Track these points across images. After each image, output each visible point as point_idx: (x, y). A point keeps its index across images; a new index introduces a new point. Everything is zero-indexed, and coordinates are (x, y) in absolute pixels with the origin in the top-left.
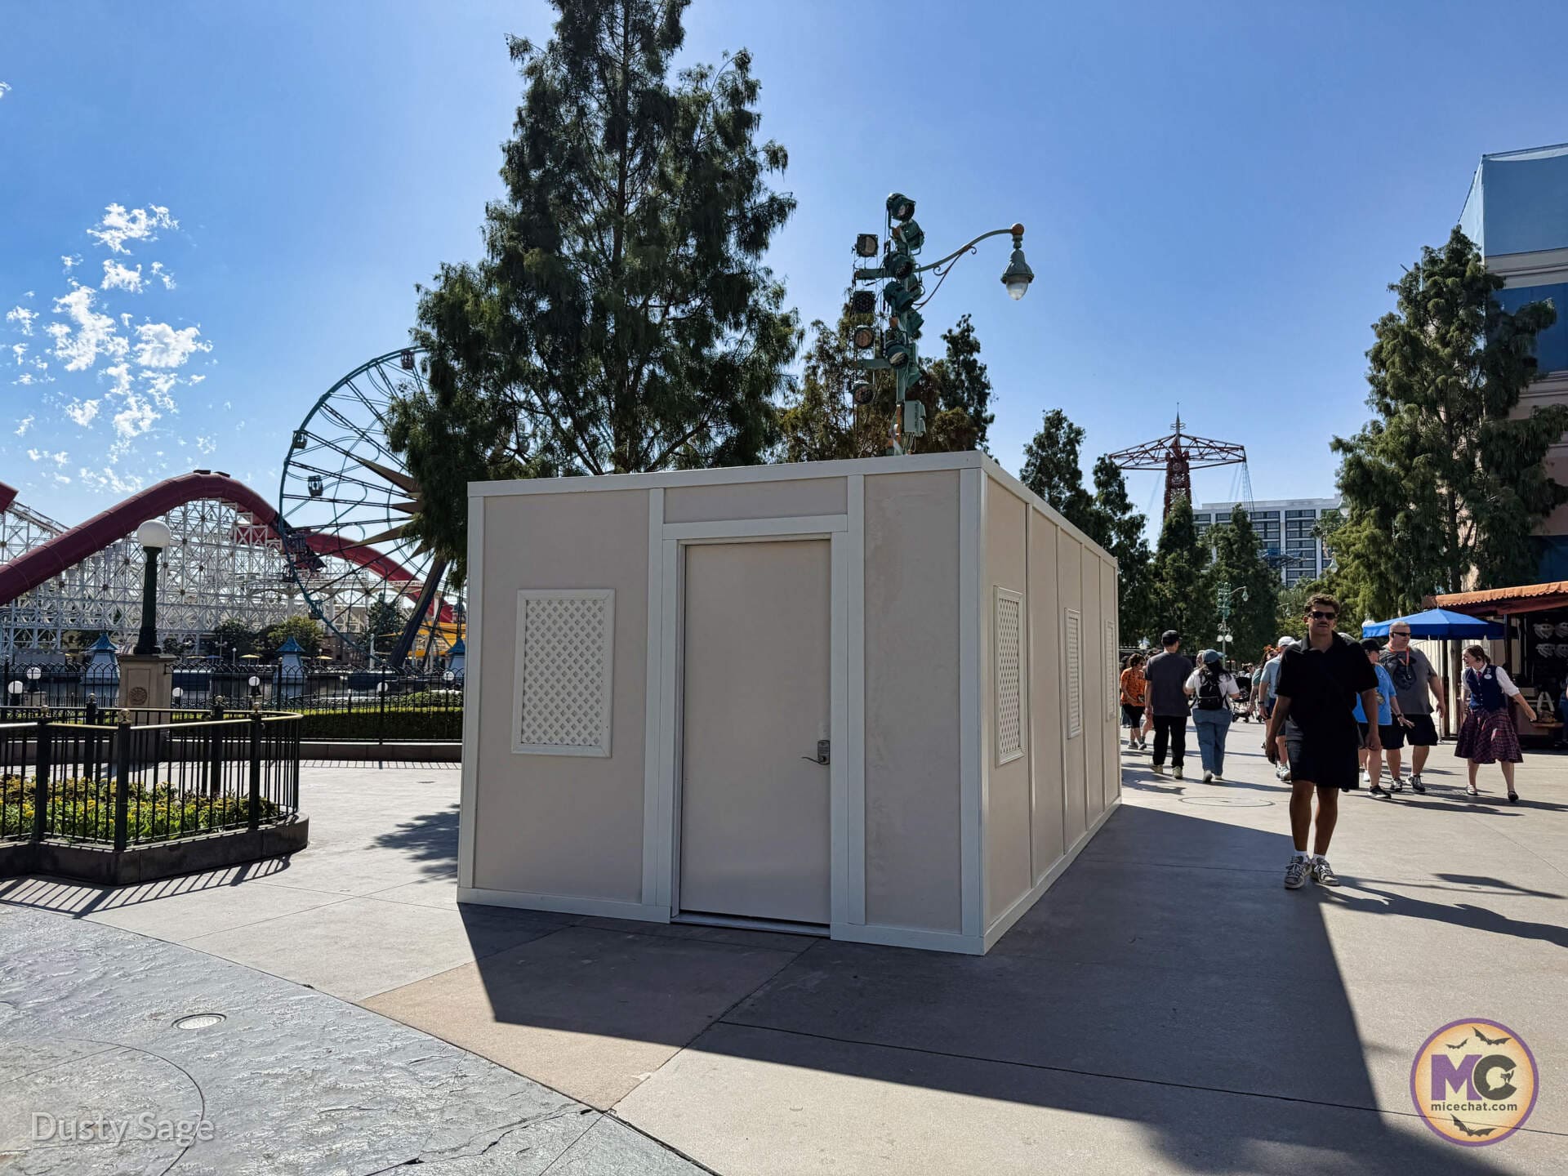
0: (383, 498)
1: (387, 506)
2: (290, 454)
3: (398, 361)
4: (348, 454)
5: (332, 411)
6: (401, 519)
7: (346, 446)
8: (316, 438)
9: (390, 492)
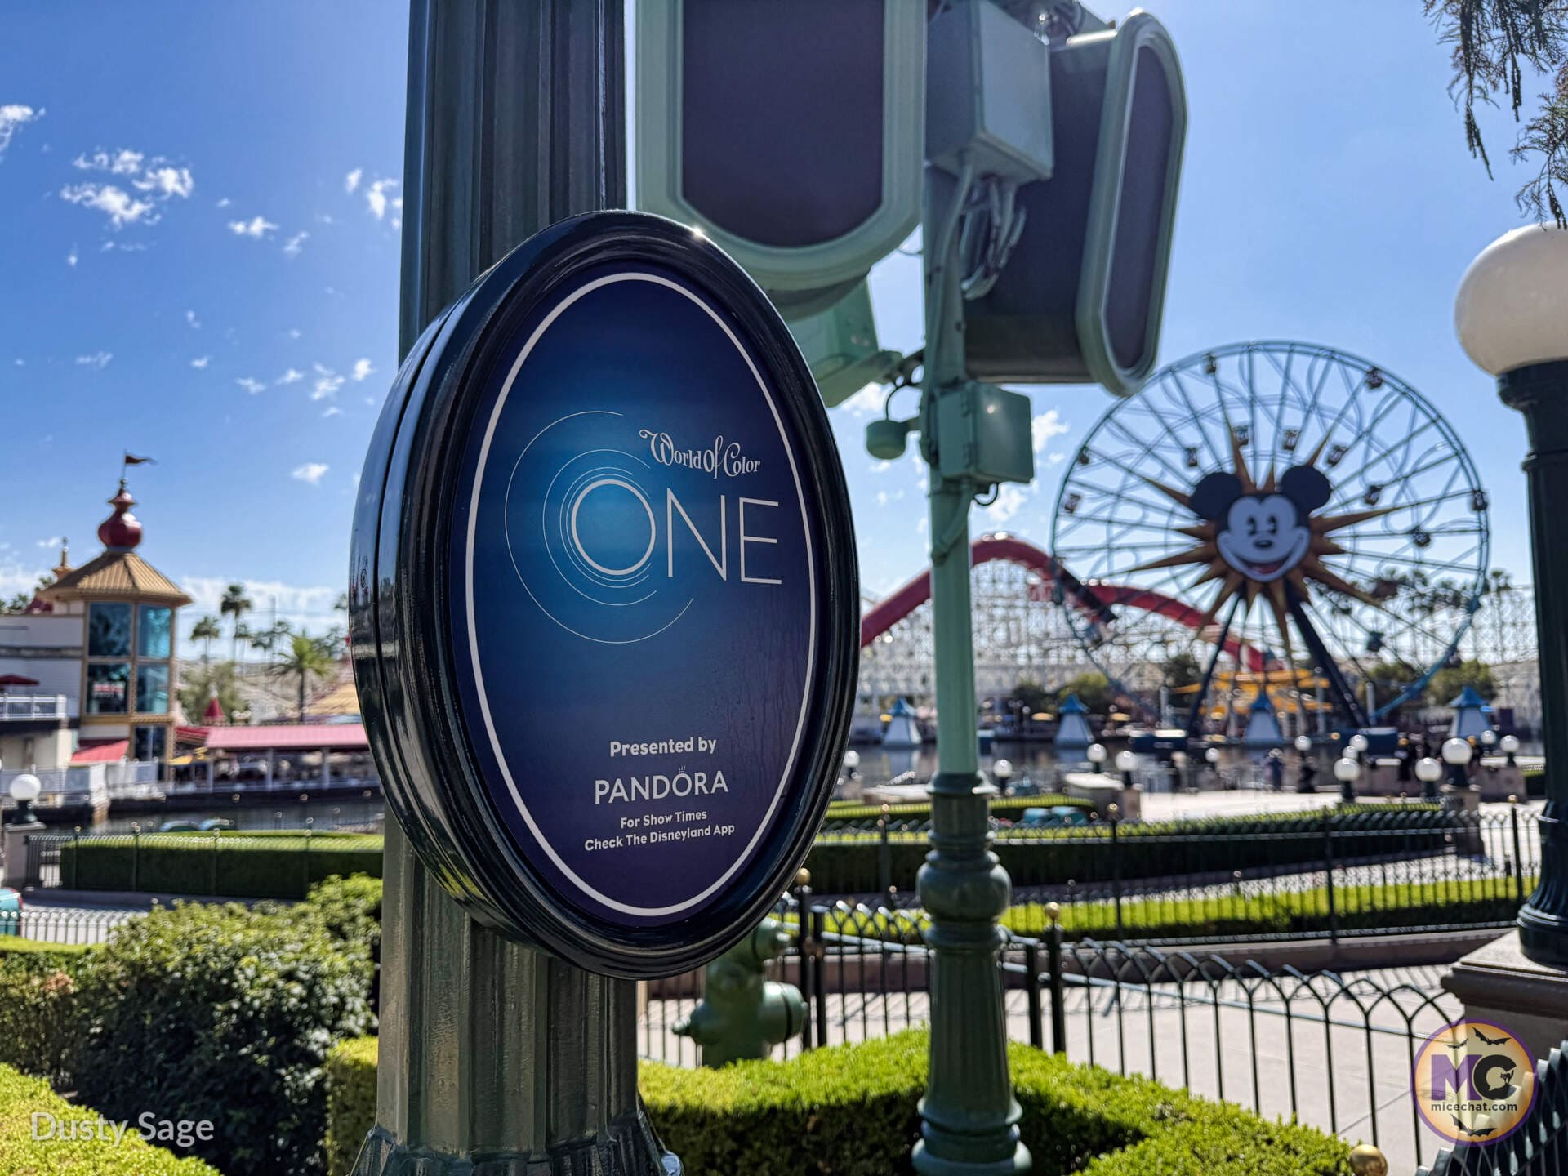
0: (1162, 519)
1: (1167, 529)
2: (1071, 470)
3: (1199, 368)
4: (1130, 471)
5: (1121, 427)
6: (1181, 544)
7: (1128, 462)
8: (1100, 455)
9: (1172, 513)
